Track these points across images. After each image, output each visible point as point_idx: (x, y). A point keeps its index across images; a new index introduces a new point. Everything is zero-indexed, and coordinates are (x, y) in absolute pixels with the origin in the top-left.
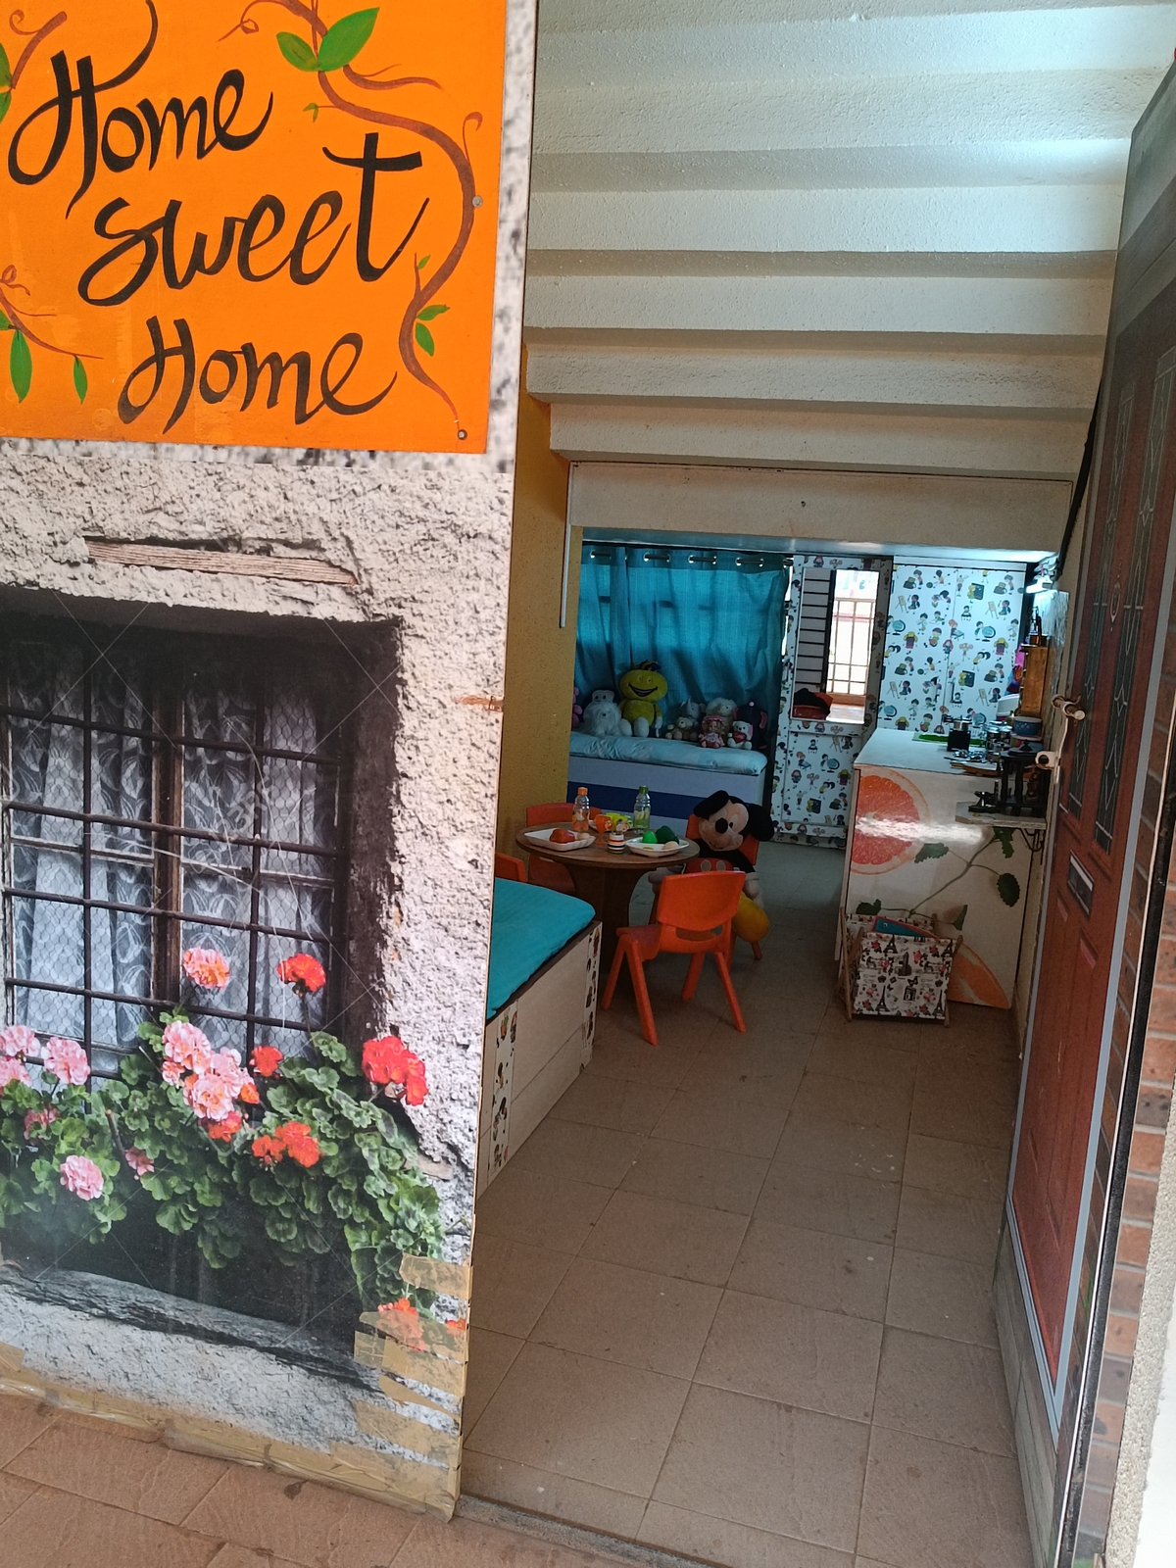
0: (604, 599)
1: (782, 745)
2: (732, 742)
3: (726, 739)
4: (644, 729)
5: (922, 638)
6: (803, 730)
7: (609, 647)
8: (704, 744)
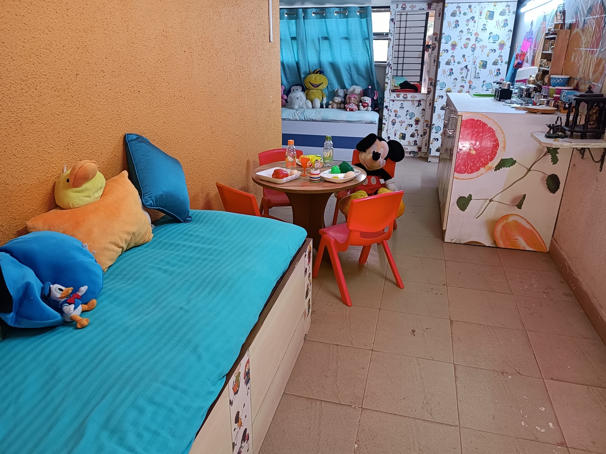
0: (293, 38)
1: (386, 107)
2: (361, 107)
3: (358, 106)
4: (318, 105)
5: (460, 45)
6: (397, 98)
7: (298, 64)
8: (348, 109)
